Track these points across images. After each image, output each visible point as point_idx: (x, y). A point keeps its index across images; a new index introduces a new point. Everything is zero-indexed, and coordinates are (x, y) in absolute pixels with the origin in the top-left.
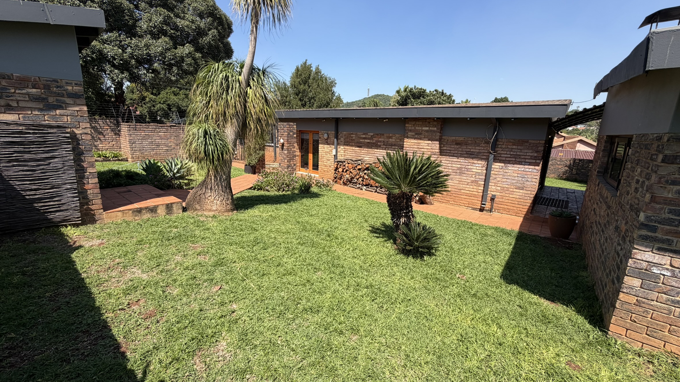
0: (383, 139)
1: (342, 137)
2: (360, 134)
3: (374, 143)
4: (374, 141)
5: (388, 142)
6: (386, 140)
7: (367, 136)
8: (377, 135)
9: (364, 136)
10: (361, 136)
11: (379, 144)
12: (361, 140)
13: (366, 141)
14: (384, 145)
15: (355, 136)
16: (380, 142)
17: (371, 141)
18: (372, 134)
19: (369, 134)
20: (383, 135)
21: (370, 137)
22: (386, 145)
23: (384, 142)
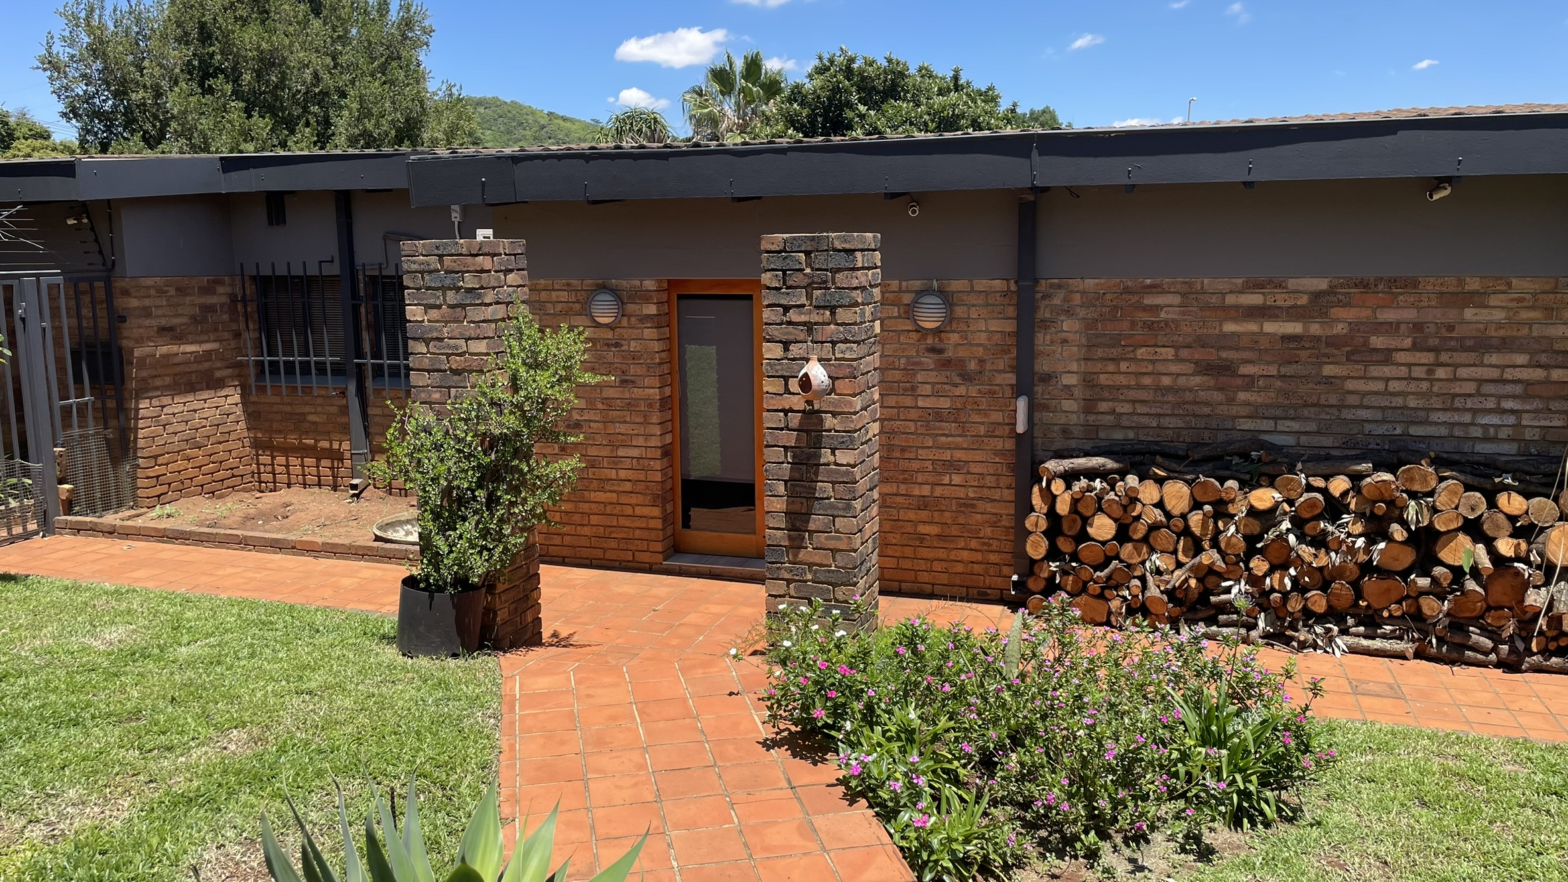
0: (1410, 315)
1: (1069, 313)
2: (1222, 285)
3: (1333, 342)
4: (1340, 329)
5: (1451, 328)
6: (1435, 316)
7: (1282, 300)
8: (1364, 285)
9: (1255, 299)
10: (1230, 300)
11: (1377, 341)
12: (1230, 327)
13: (1270, 327)
14: (1415, 347)
15: (1177, 300)
16: (1392, 328)
17: (1315, 329)
18: (1322, 284)
19: (1292, 283)
20: (1414, 283)
21: (1304, 300)
22: (1436, 350)
23: (1418, 327)
